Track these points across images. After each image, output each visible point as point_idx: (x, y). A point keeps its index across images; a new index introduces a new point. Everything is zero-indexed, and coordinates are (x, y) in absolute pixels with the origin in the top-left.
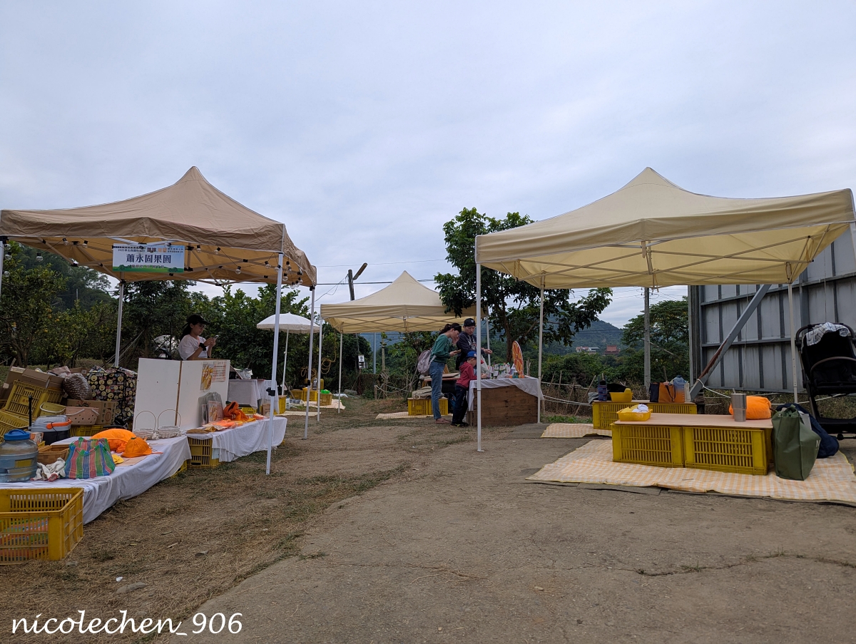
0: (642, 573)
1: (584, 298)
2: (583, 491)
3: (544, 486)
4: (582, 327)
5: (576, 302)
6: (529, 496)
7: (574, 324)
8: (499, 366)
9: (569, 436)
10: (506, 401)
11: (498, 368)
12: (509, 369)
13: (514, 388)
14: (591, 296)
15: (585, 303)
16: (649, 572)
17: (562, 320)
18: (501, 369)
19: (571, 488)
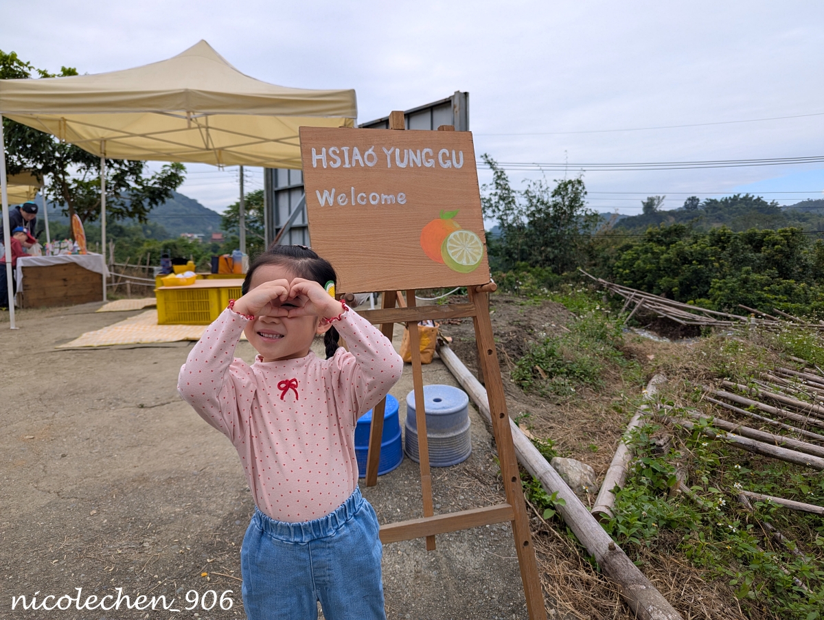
0: (142, 406)
1: (157, 173)
2: (115, 351)
3: (74, 352)
4: (157, 204)
5: (150, 177)
6: (53, 362)
7: (148, 200)
8: (60, 243)
9: (127, 309)
10: (65, 280)
11: (58, 246)
12: (71, 246)
13: (74, 265)
14: (164, 172)
15: (159, 179)
16: (150, 405)
17: (135, 195)
18: (62, 247)
19: (103, 351)
